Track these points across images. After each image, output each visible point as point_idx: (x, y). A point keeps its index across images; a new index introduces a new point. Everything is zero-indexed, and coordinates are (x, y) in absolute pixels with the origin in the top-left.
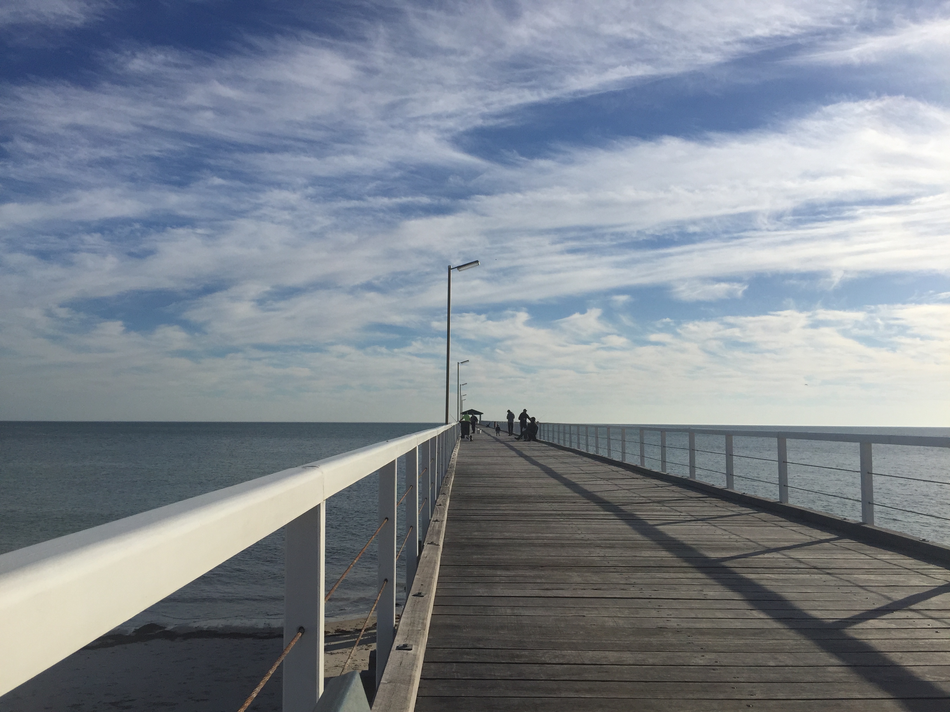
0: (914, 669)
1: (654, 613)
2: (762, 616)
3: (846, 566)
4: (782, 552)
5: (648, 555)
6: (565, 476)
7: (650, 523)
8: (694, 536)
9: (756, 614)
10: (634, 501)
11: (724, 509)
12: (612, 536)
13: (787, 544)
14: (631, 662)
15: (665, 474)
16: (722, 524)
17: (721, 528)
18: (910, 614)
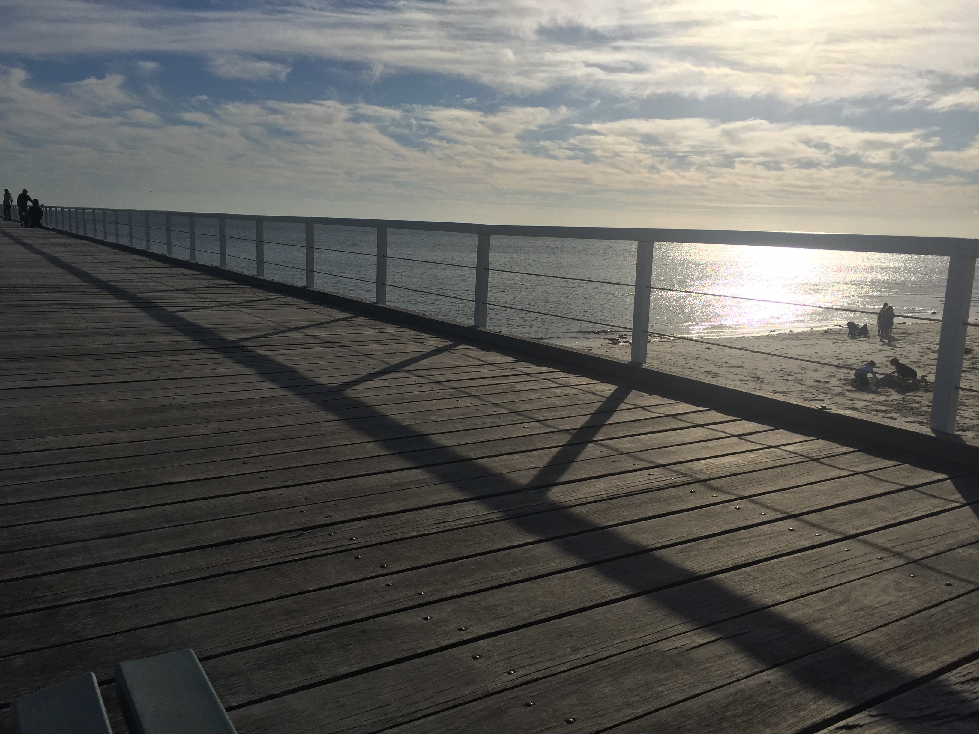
0: (396, 417)
1: (160, 393)
2: (271, 386)
3: (357, 339)
4: (301, 330)
5: (162, 340)
6: (74, 265)
7: (170, 309)
8: (216, 321)
9: (266, 385)
10: (155, 290)
11: (252, 295)
12: (125, 323)
13: (306, 324)
14: (127, 440)
15: (194, 262)
16: (246, 309)
17: (246, 313)
18: (402, 375)
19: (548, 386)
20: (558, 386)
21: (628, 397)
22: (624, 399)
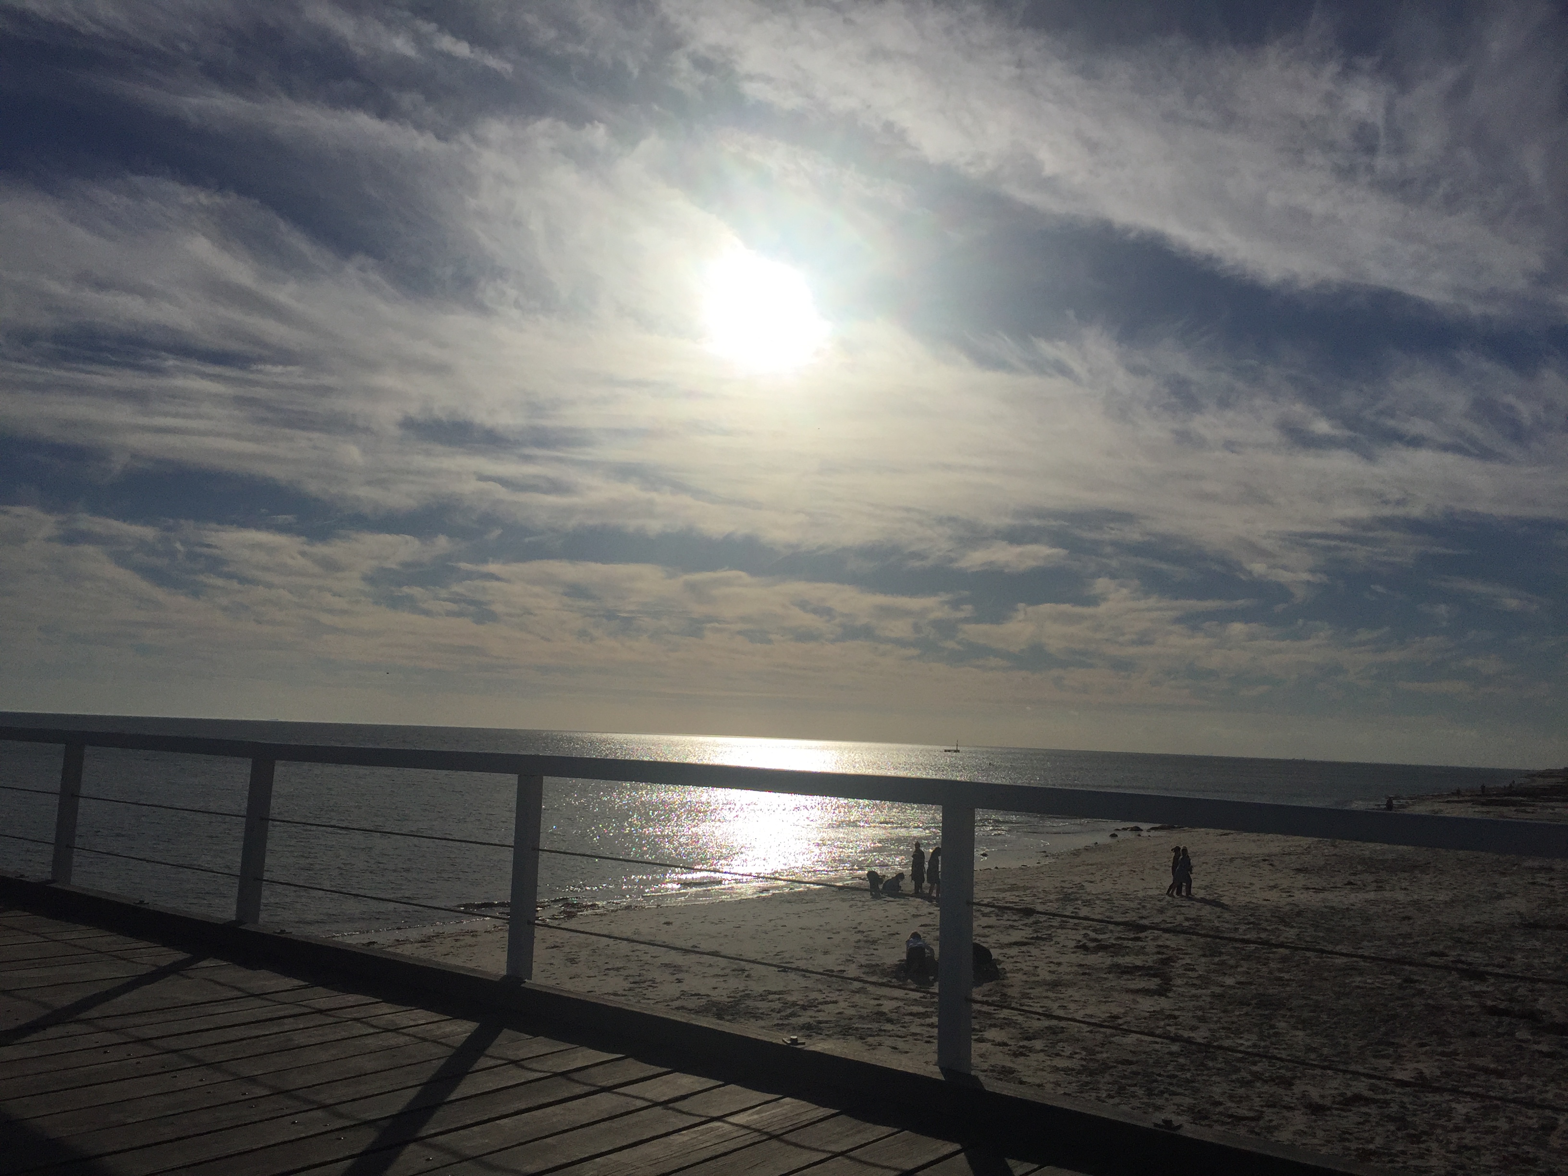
0: (42, 1121)
19: (355, 1032)
20: (372, 1031)
21: (494, 1043)
22: (485, 1048)
